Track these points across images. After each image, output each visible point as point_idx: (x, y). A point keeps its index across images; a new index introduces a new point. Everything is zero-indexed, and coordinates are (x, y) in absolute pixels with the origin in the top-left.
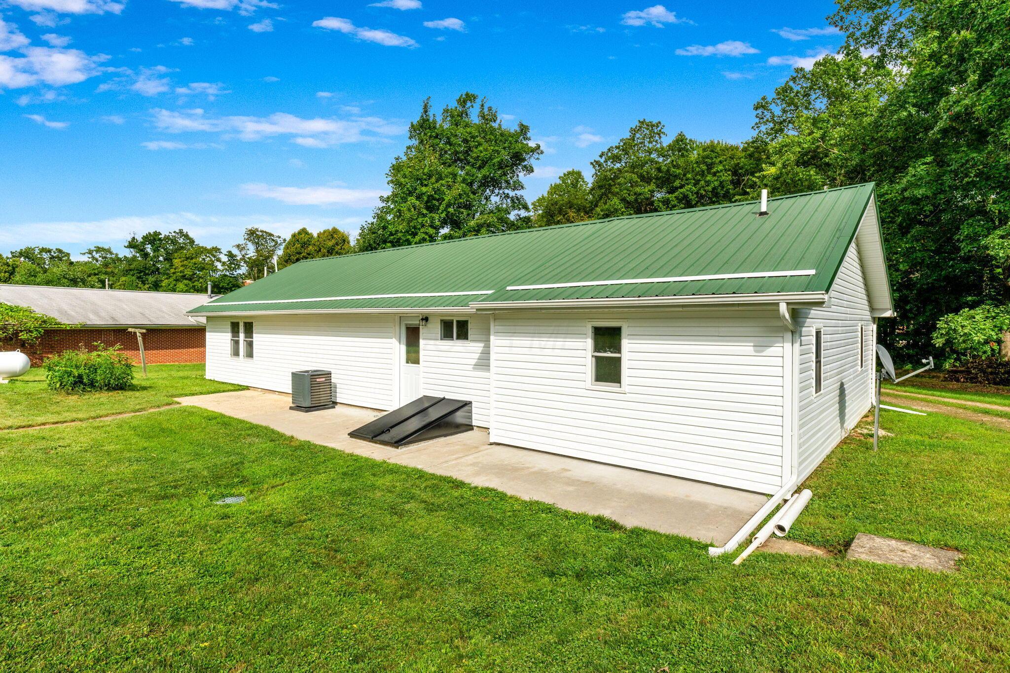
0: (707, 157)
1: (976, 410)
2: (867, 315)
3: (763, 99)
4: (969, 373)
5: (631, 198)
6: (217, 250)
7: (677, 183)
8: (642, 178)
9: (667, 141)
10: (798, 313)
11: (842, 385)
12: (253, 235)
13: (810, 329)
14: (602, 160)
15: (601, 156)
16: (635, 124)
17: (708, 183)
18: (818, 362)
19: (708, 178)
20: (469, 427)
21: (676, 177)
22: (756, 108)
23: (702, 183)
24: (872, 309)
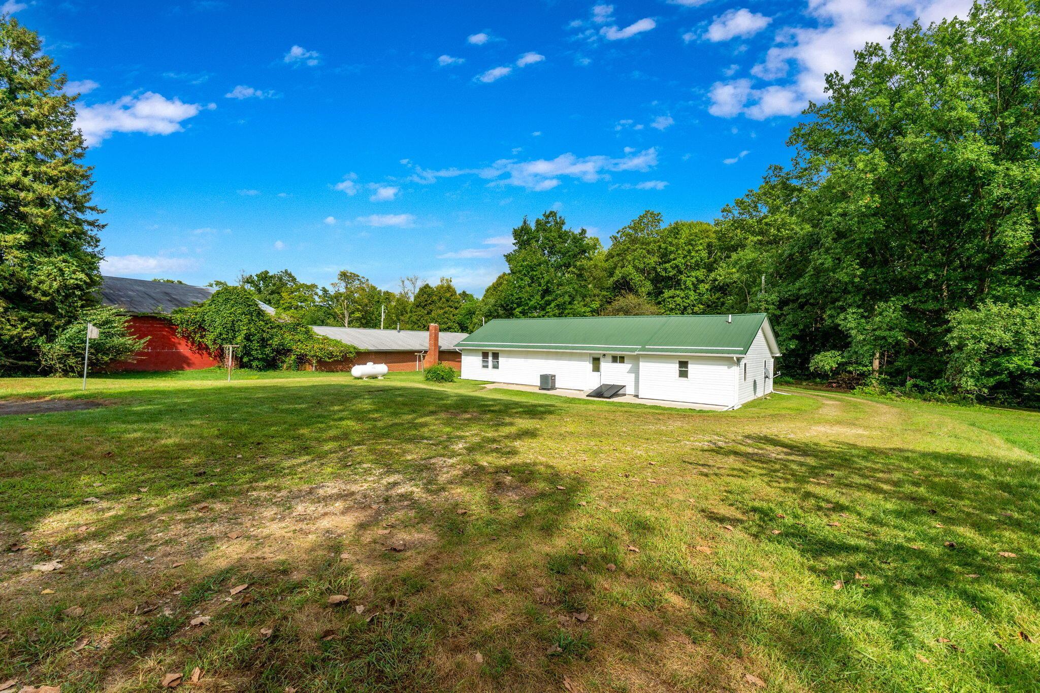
0: (692, 240)
1: (814, 395)
2: (769, 355)
3: (727, 205)
4: (838, 383)
5: (642, 266)
6: (314, 286)
7: (672, 256)
8: (648, 252)
9: (664, 226)
10: (739, 360)
11: (755, 381)
12: (344, 276)
13: (742, 362)
14: (619, 236)
15: (618, 233)
16: (642, 213)
17: (692, 257)
18: (745, 372)
19: (693, 254)
20: (625, 395)
21: (671, 252)
22: (722, 212)
23: (688, 257)
24: (772, 353)
